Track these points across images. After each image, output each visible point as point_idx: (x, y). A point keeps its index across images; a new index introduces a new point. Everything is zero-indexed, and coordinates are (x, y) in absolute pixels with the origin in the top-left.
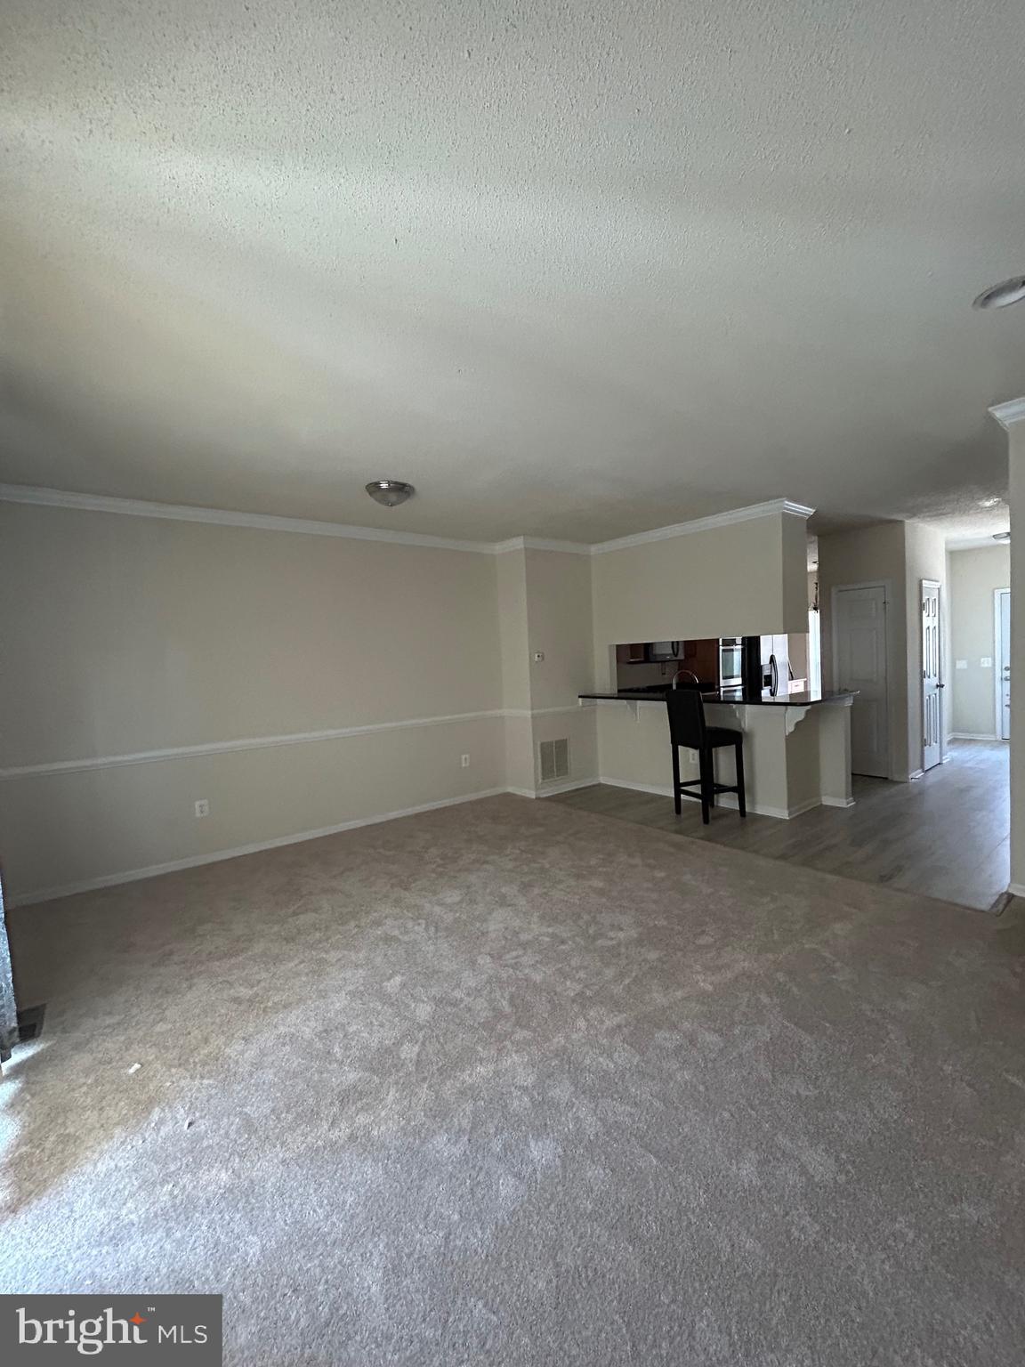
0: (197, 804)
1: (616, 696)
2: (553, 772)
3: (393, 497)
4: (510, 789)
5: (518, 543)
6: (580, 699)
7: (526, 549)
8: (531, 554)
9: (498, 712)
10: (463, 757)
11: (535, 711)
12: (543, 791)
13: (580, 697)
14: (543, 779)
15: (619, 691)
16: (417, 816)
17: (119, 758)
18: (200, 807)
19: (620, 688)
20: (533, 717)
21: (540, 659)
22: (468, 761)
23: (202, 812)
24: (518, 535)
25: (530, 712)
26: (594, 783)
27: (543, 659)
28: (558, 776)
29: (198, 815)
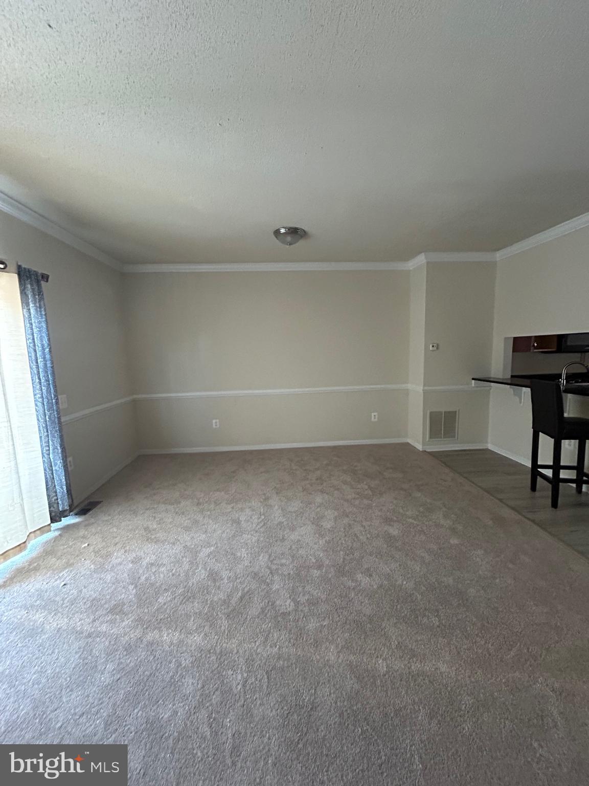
0: (214, 421)
1: (509, 382)
2: (441, 434)
3: (289, 239)
4: (410, 441)
5: (421, 259)
6: (473, 381)
7: (428, 263)
8: (431, 267)
9: (403, 386)
10: (373, 414)
11: (426, 388)
12: (428, 447)
13: (473, 379)
14: (430, 438)
15: (512, 376)
16: (335, 448)
17: (180, 395)
18: (215, 423)
19: (515, 374)
20: (425, 392)
21: (435, 348)
22: (377, 417)
23: (216, 425)
24: (421, 253)
25: (422, 388)
26: (485, 448)
27: (437, 348)
28: (444, 438)
29: (214, 426)
